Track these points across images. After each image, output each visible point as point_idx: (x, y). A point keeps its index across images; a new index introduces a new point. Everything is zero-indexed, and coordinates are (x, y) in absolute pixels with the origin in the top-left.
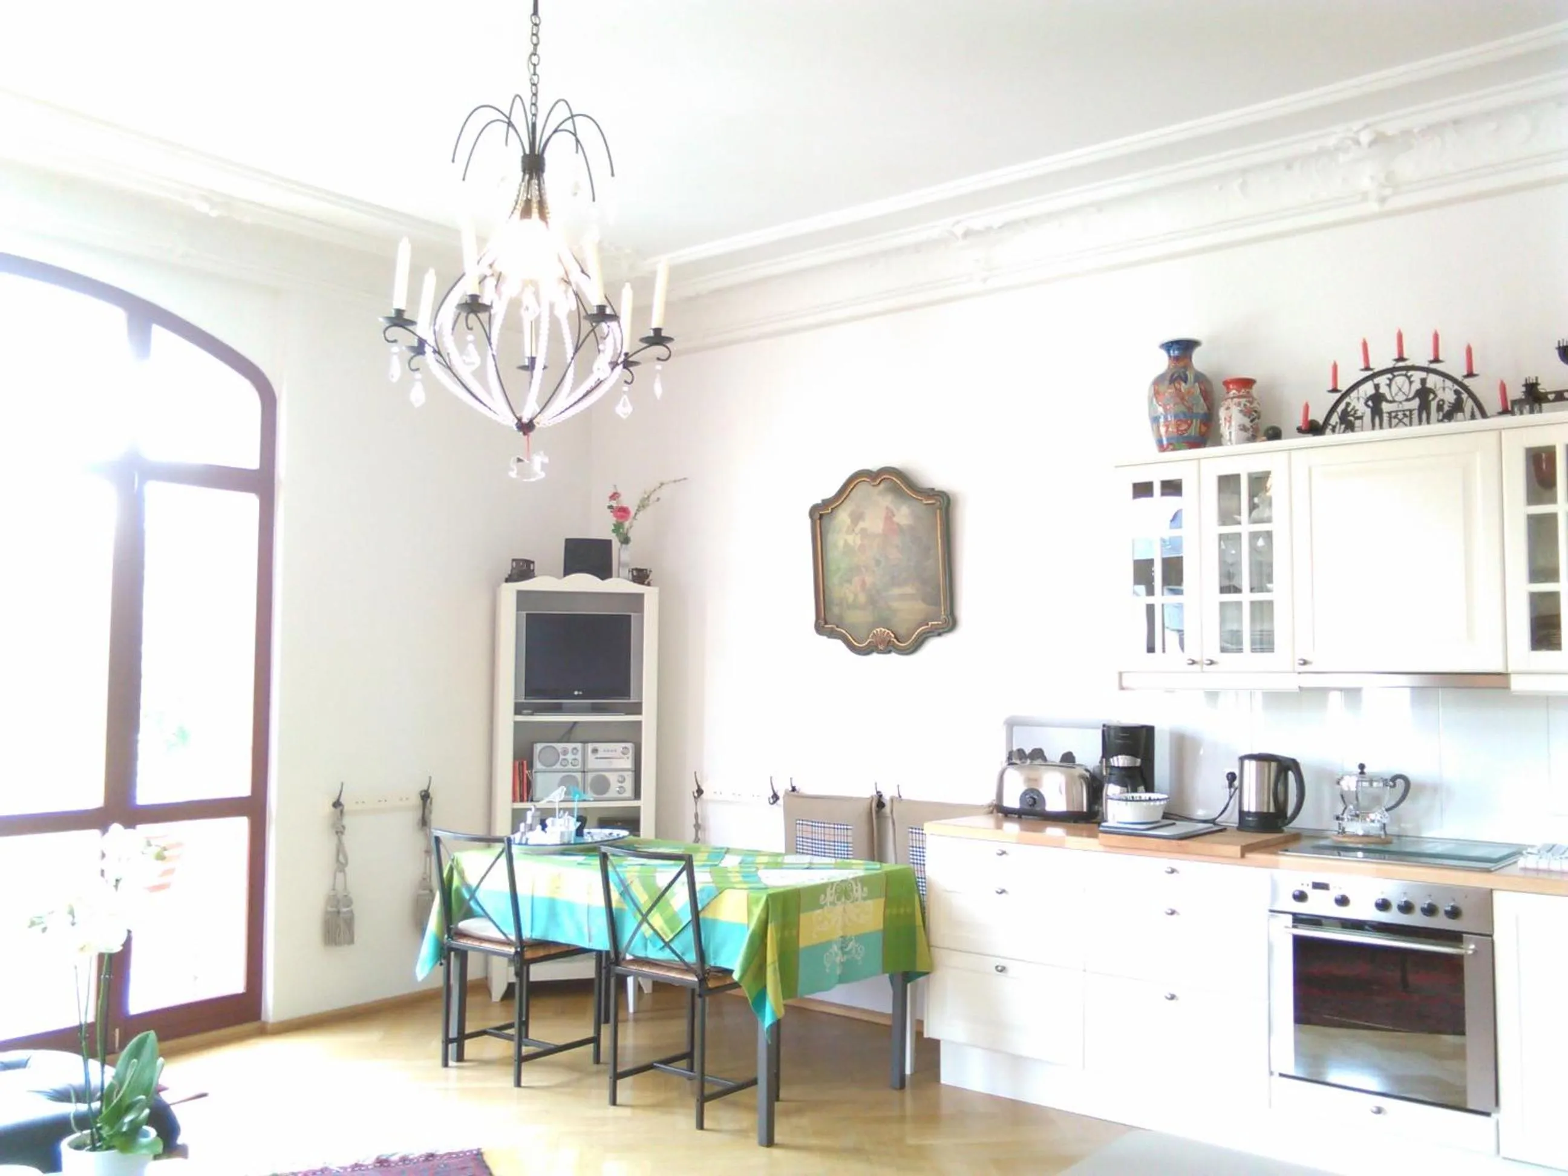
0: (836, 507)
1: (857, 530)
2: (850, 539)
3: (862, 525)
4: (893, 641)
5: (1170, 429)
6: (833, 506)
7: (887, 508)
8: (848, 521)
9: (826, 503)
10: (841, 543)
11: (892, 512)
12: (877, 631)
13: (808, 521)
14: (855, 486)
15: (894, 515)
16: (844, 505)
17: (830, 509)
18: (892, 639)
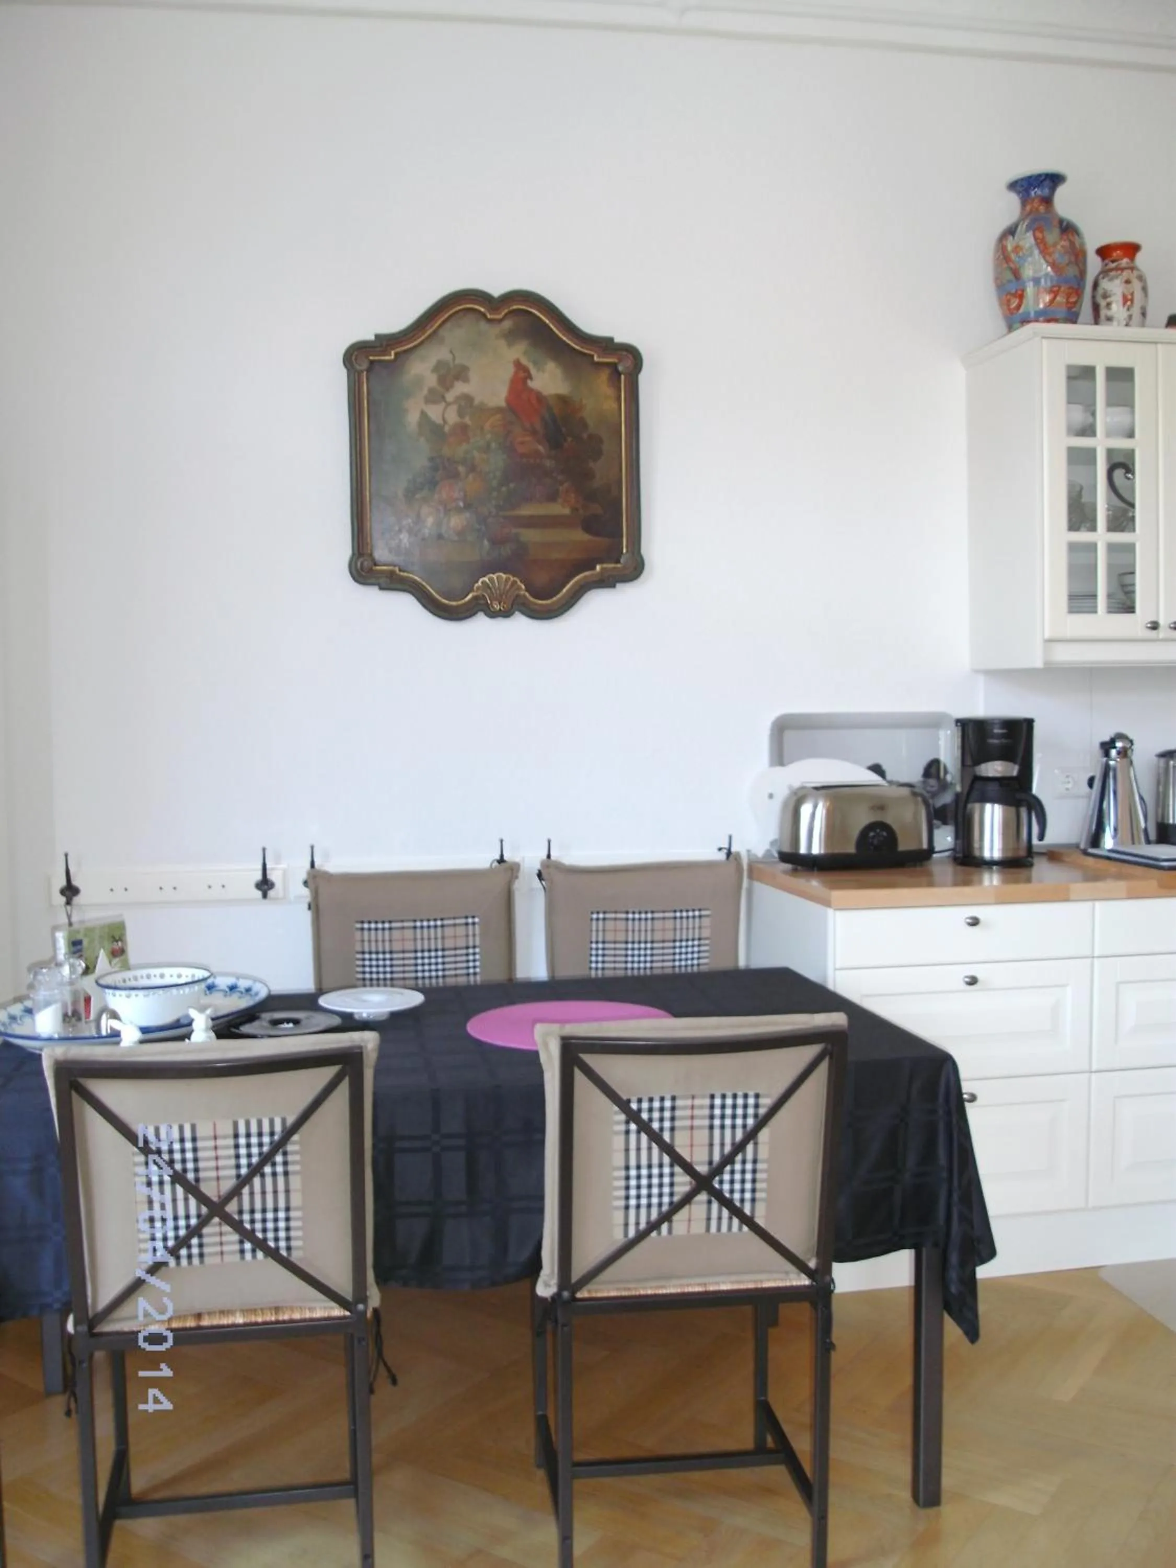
0: (405, 351)
1: (450, 397)
2: (435, 412)
3: (460, 388)
4: (524, 596)
5: (1058, 299)
6: (399, 350)
7: (518, 365)
8: (431, 380)
9: (385, 342)
10: (413, 418)
11: (526, 370)
12: (491, 580)
13: (343, 373)
14: (451, 316)
15: (530, 377)
16: (421, 352)
17: (393, 353)
18: (522, 593)
